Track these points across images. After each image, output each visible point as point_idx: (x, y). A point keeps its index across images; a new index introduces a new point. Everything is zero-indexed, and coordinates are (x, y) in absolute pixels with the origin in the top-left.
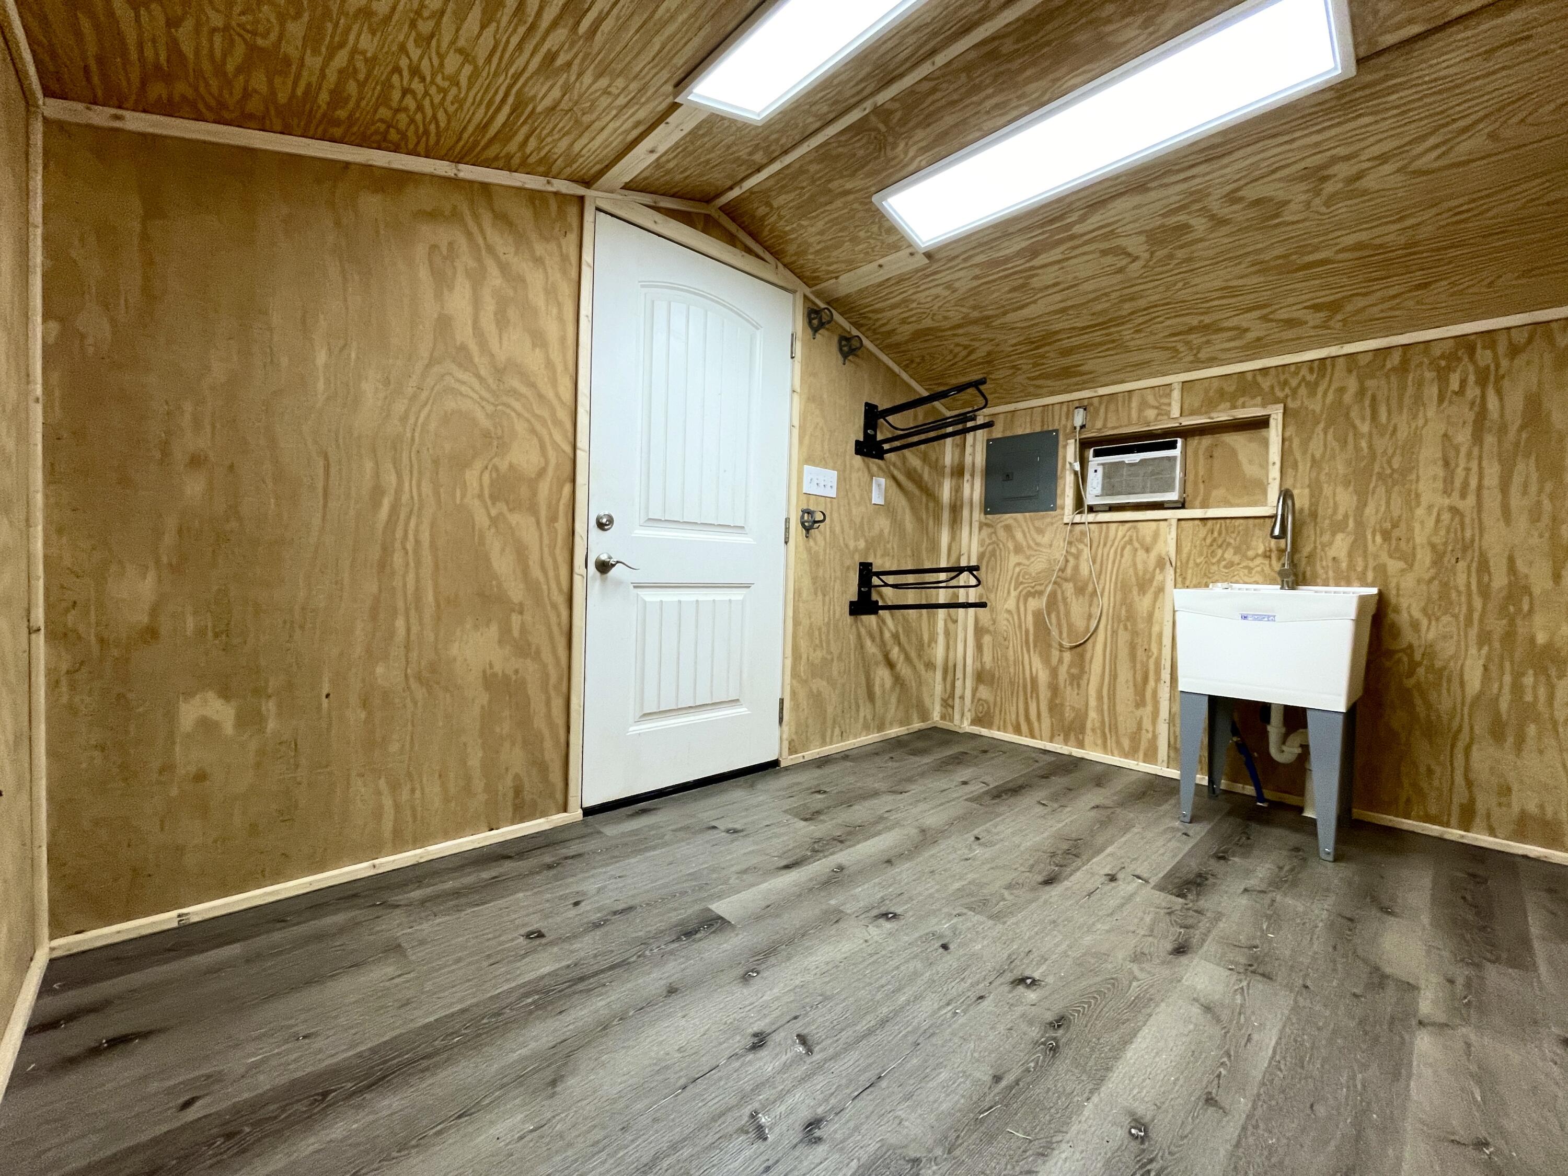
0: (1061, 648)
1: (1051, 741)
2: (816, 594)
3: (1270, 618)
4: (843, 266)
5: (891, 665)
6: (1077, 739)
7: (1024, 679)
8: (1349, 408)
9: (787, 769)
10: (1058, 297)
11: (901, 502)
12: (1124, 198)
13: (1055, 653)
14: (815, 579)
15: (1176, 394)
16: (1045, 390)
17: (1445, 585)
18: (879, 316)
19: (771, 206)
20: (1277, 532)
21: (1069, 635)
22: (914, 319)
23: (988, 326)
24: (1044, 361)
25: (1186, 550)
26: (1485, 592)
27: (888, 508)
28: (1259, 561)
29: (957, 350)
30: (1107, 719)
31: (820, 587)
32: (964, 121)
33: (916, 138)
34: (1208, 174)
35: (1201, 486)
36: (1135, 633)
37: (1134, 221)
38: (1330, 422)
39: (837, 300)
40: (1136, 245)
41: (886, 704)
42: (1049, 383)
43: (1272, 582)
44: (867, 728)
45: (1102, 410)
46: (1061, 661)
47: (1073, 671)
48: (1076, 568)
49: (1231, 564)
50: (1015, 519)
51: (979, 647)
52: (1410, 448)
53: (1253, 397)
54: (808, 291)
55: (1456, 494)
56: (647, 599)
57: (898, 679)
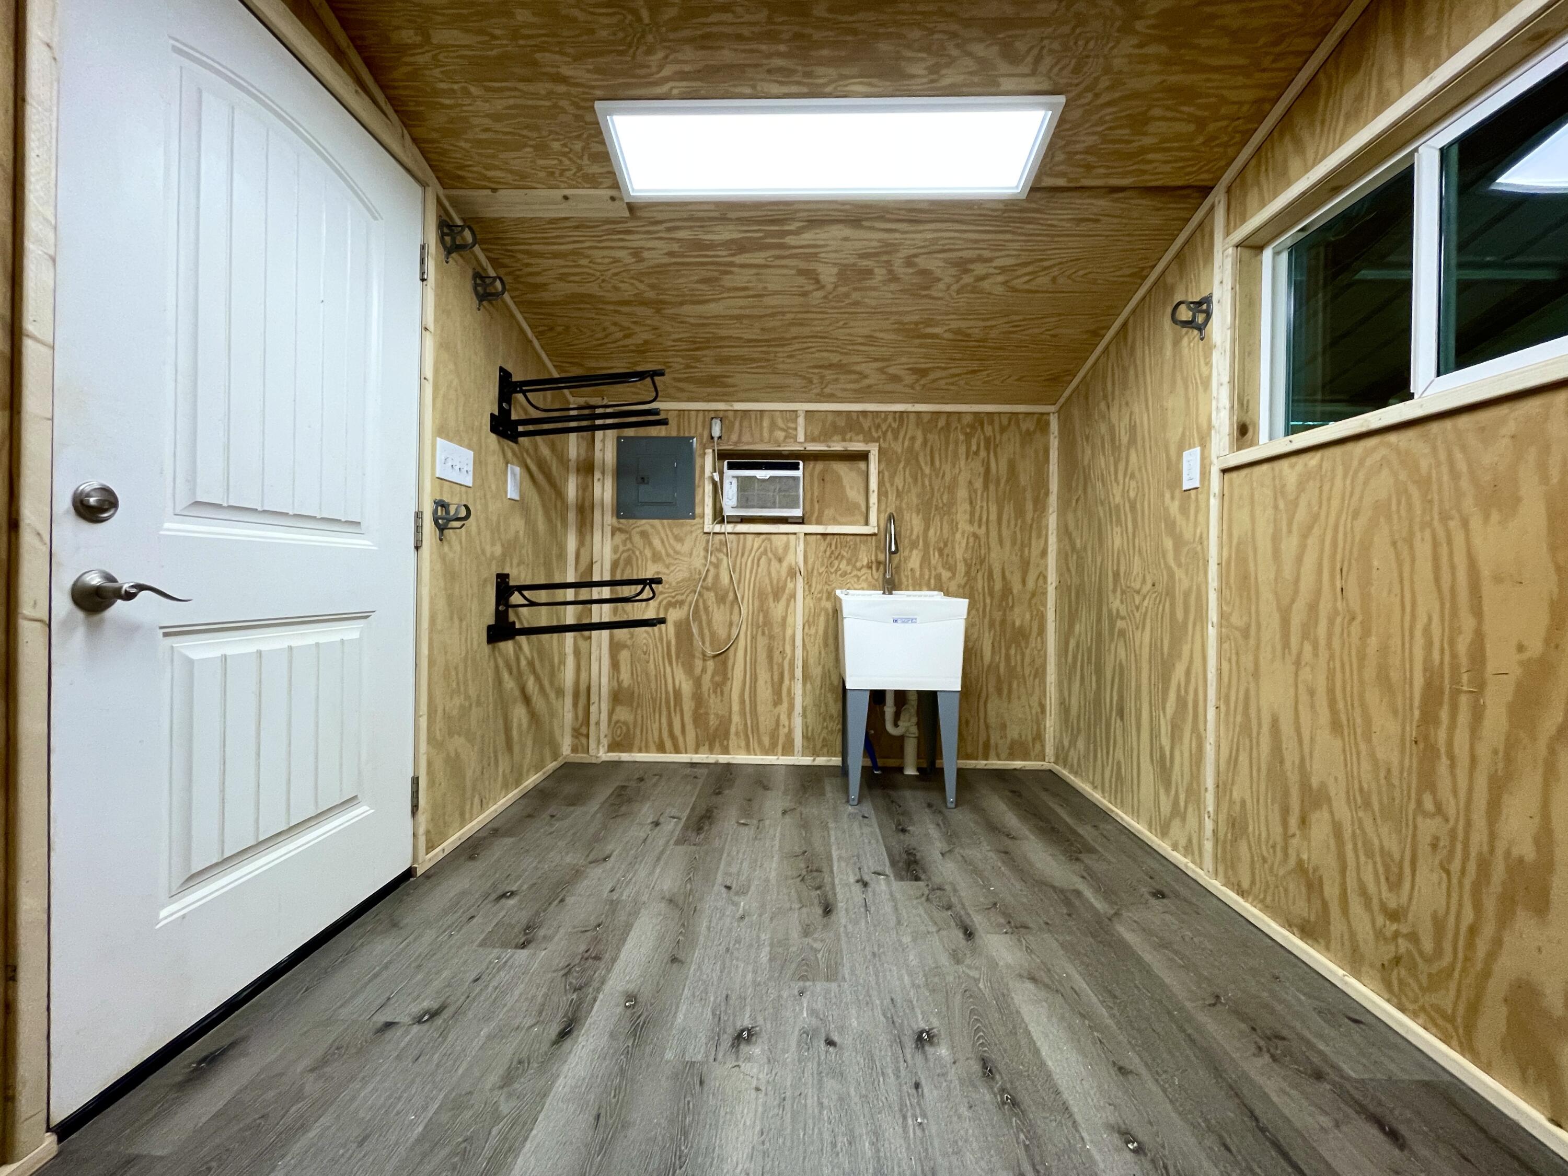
0: (704, 657)
1: (697, 753)
2: (452, 619)
3: (913, 620)
4: (509, 178)
5: (527, 700)
6: (721, 745)
7: (667, 693)
8: (917, 454)
9: (427, 875)
10: (741, 302)
11: (534, 500)
12: (840, 226)
13: (698, 663)
14: (450, 599)
15: (801, 421)
16: (685, 395)
17: (972, 588)
18: (532, 261)
19: (427, 38)
20: (893, 549)
21: (712, 644)
22: (577, 278)
23: (658, 311)
24: (697, 365)
25: (810, 561)
26: (991, 594)
27: (521, 505)
28: (864, 571)
29: (613, 329)
30: (749, 722)
31: (456, 610)
32: (742, 68)
33: (680, 56)
34: (906, 232)
35: (817, 506)
36: (772, 637)
37: (836, 251)
38: (908, 462)
39: (479, 220)
40: (828, 274)
41: (523, 747)
42: (691, 387)
43: (874, 588)
44: (506, 787)
45: (737, 424)
46: (704, 670)
47: (717, 678)
48: (717, 577)
49: (844, 574)
50: (653, 526)
51: (615, 665)
52: (952, 488)
53: (857, 434)
54: (441, 192)
55: (976, 524)
56: (195, 655)
57: (533, 716)
